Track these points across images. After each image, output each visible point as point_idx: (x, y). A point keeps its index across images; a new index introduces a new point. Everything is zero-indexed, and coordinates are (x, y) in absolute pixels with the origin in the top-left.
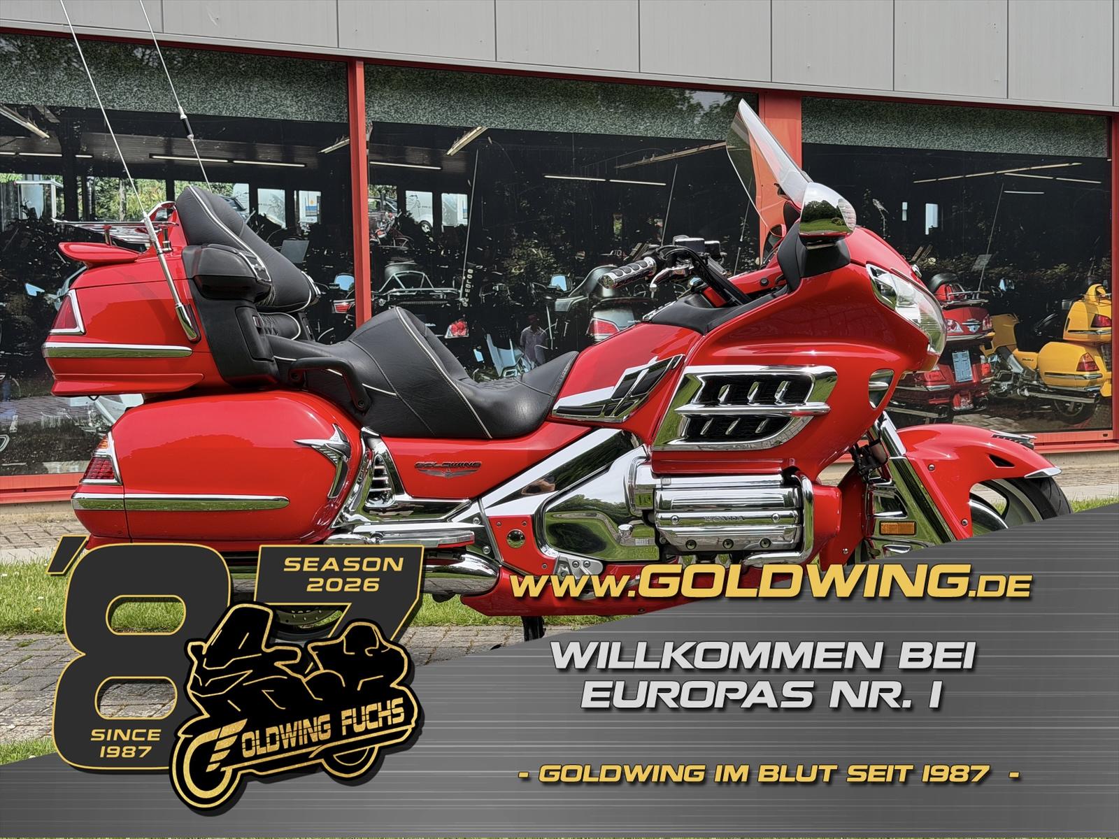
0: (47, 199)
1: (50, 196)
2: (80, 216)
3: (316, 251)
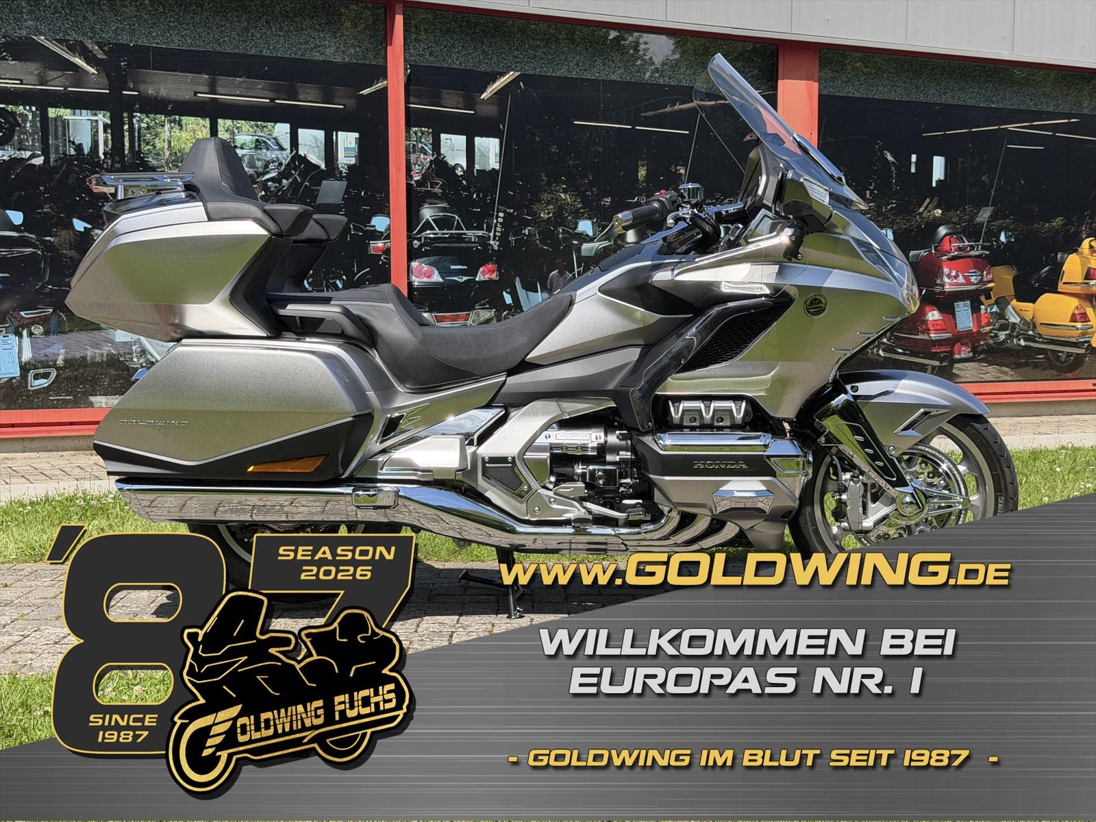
0: (94, 134)
1: (97, 132)
2: (126, 152)
3: (353, 192)
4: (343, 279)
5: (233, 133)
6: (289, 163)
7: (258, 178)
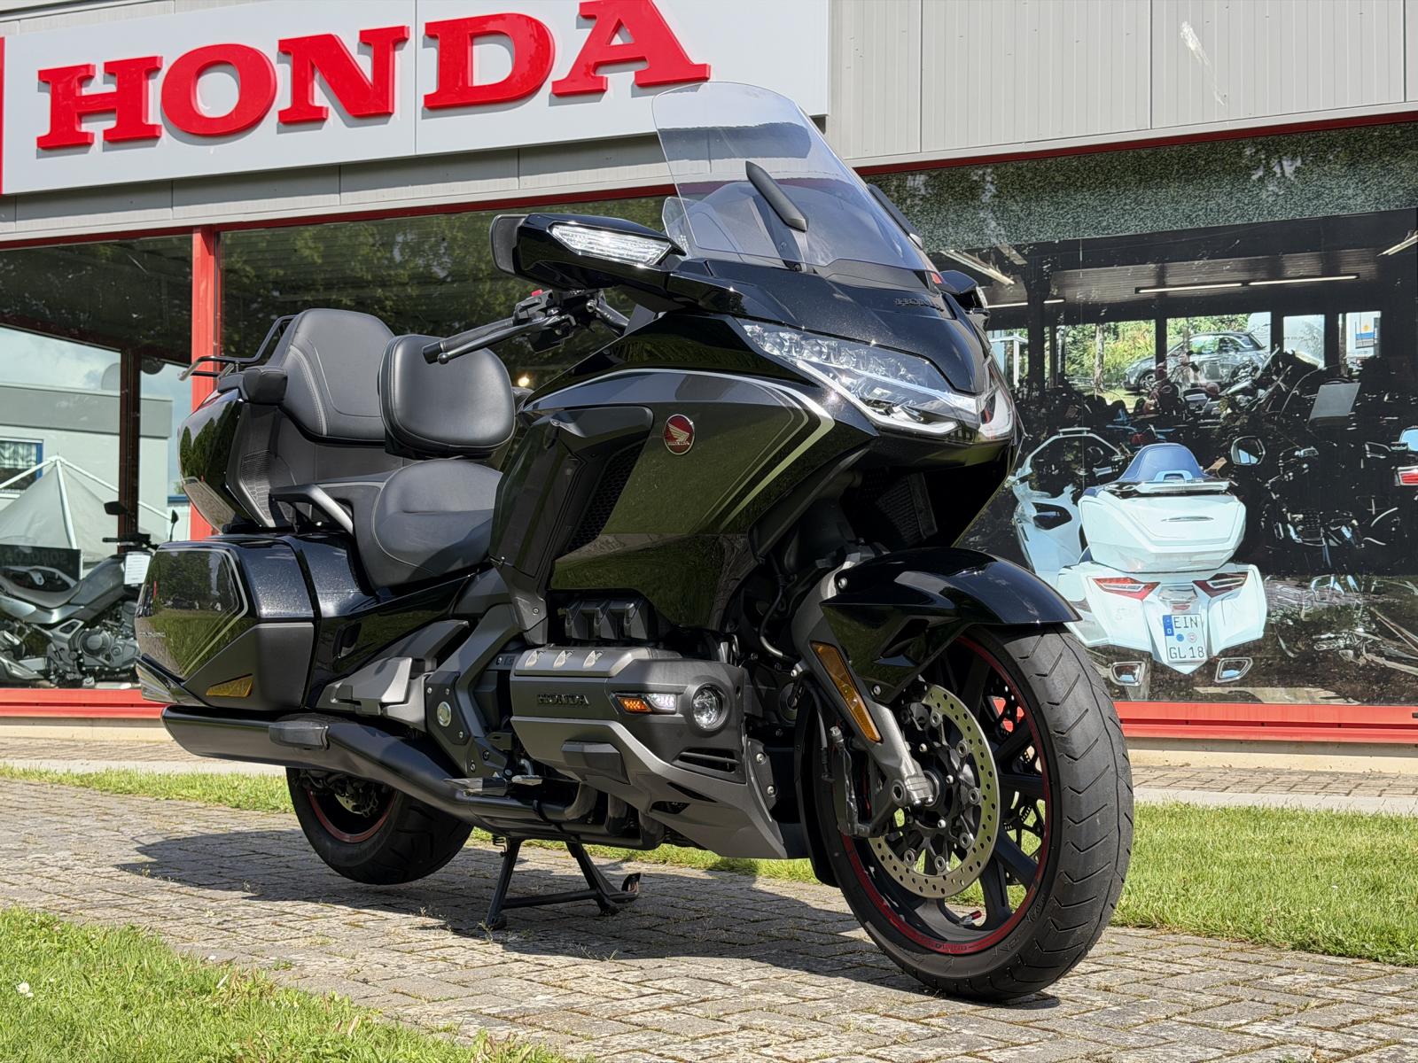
0: (1008, 360)
1: (1012, 355)
2: (1047, 376)
3: (1370, 397)
4: (1352, 526)
5: (1188, 335)
6: (1269, 366)
7: (1222, 390)
